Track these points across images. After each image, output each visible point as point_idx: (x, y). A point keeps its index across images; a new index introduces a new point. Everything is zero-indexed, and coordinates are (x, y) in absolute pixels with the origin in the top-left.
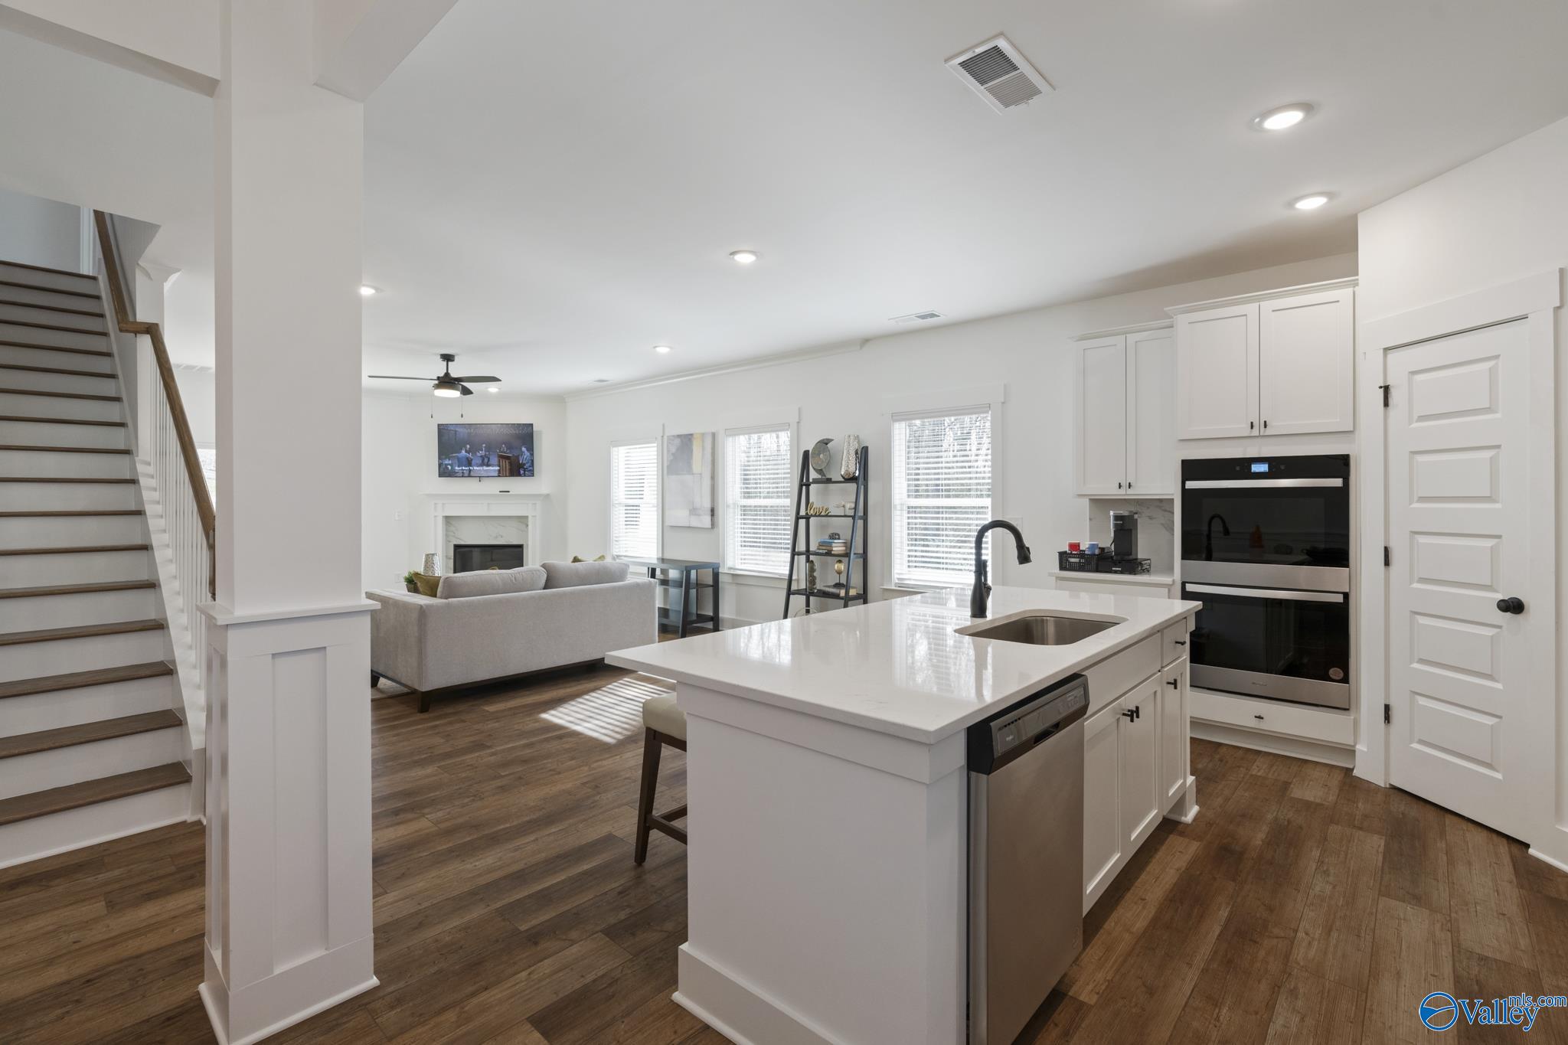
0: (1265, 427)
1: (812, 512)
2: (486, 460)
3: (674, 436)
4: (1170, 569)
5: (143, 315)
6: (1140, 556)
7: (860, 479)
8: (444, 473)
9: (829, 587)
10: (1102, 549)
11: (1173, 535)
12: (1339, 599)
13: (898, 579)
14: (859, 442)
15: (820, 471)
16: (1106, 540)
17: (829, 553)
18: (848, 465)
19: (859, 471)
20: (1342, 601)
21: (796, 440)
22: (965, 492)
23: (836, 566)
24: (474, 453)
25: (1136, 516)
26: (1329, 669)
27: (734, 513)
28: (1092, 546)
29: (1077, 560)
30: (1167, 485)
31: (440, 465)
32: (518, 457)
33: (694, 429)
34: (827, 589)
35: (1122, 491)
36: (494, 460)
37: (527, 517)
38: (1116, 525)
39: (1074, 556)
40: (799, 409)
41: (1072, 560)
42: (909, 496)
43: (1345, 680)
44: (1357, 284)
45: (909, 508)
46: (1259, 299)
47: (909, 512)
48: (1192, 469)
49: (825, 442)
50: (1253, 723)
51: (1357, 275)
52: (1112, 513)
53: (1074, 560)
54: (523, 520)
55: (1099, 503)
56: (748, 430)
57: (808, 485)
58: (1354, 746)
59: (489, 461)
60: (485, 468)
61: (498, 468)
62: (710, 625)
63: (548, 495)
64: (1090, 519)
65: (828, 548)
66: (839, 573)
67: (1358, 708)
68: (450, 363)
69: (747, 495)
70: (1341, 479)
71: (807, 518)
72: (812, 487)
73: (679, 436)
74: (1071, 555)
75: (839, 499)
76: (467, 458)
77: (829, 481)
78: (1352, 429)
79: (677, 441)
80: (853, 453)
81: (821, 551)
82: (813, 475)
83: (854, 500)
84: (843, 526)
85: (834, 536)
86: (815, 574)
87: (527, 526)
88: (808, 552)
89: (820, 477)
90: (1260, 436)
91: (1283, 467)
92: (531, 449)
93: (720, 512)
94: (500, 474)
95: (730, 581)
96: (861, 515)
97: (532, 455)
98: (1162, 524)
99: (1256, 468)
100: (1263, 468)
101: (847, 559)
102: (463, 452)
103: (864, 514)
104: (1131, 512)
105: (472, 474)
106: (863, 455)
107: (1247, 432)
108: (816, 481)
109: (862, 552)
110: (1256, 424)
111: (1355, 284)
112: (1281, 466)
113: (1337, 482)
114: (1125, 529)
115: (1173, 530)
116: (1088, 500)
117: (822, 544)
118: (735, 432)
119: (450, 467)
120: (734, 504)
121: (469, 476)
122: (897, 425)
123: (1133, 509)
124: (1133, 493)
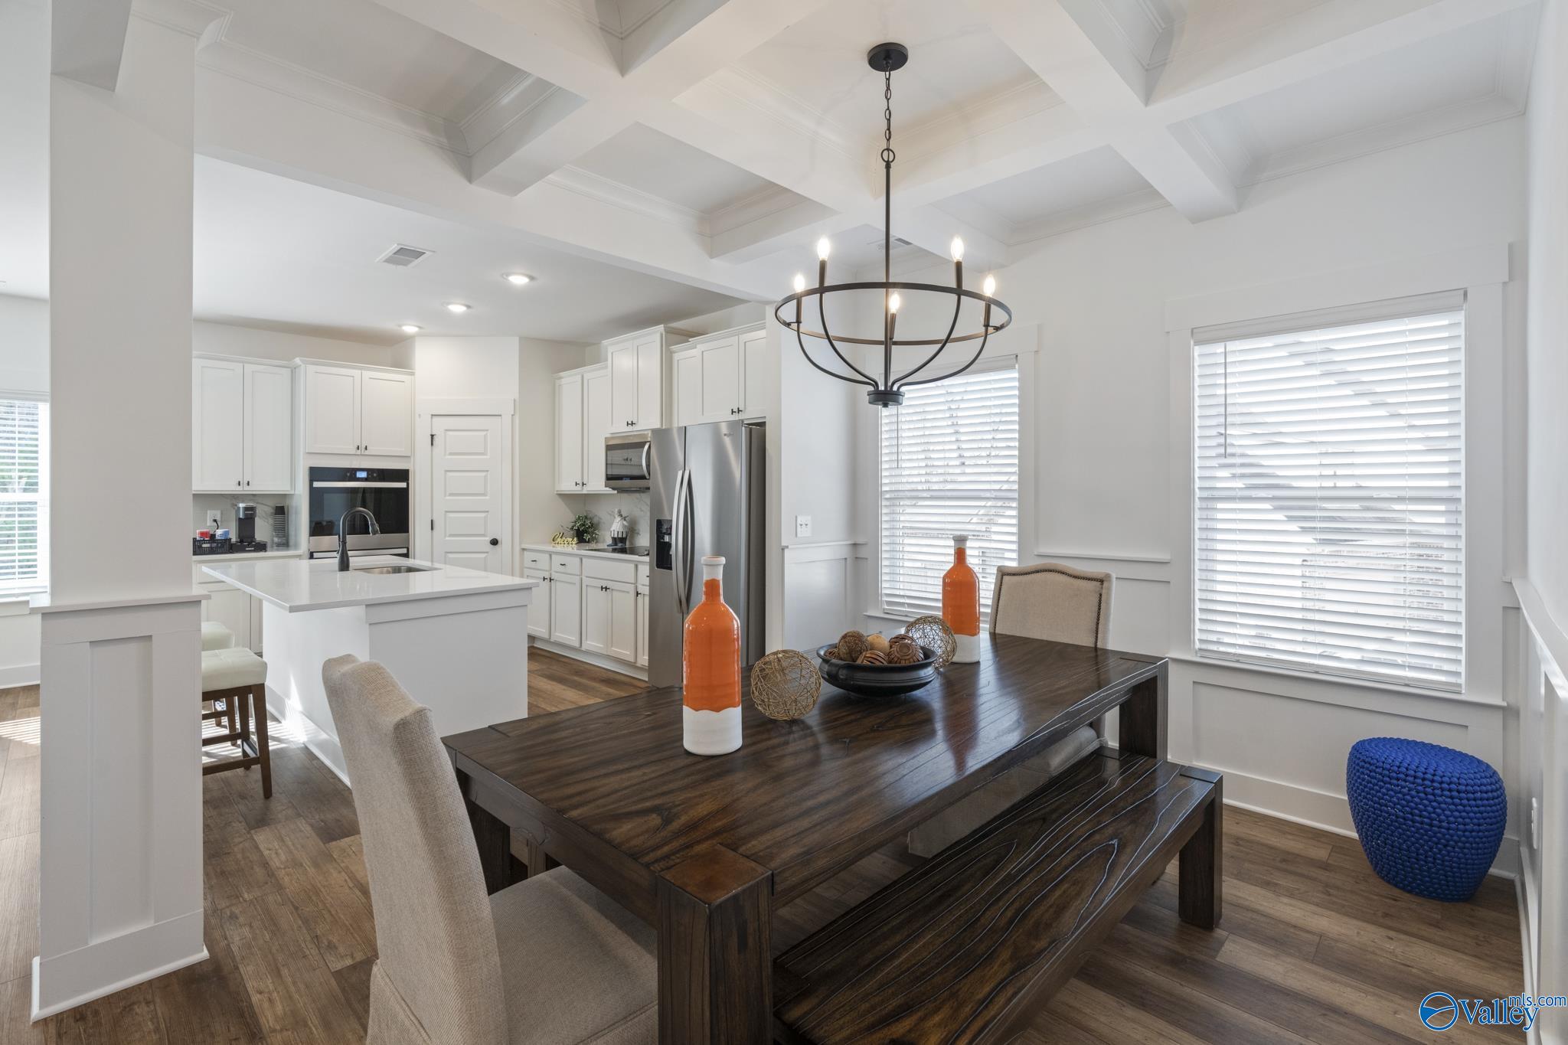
0: (366, 449)
10: (229, 538)
11: (305, 520)
28: (225, 533)
29: (209, 545)
35: (241, 488)
41: (204, 546)
46: (361, 369)
48: (316, 473)
51: (414, 368)
70: (405, 484)
74: (204, 542)
78: (412, 456)
90: (362, 455)
91: (375, 475)
100: (363, 475)
107: (353, 452)
110: (360, 447)
111: (413, 373)
112: (373, 474)
115: (305, 516)
124: (248, 490)
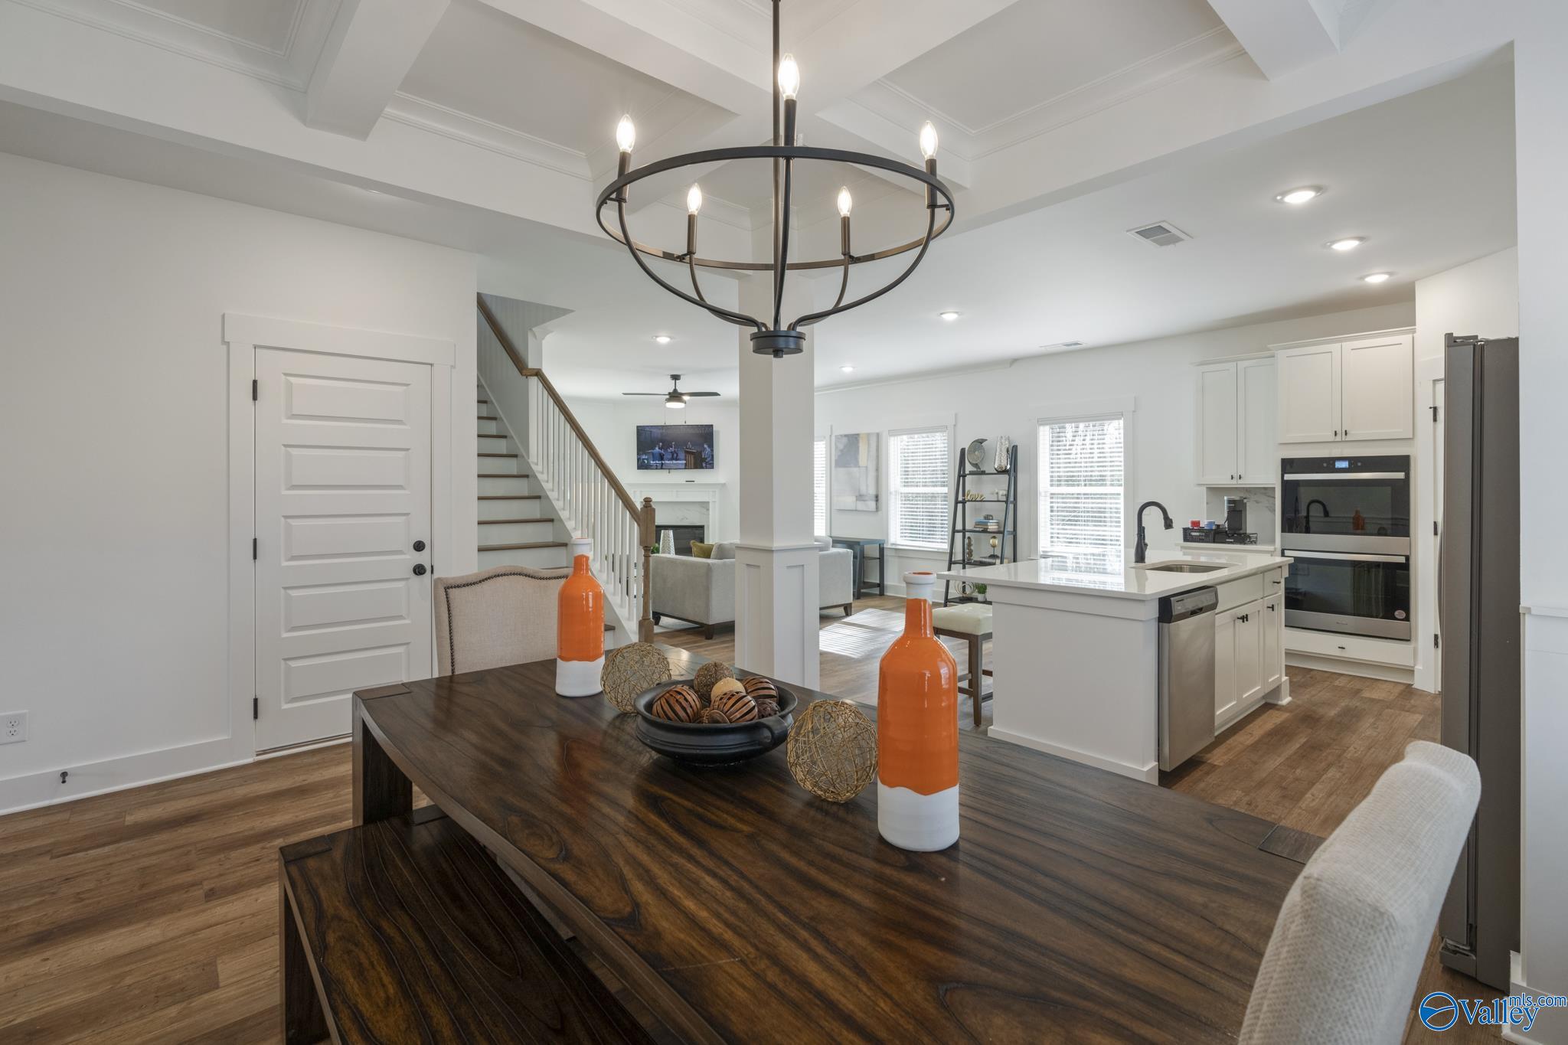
0: (1346, 434)
1: (969, 497)
2: (675, 455)
3: (841, 435)
4: (1273, 542)
5: (532, 364)
6: (1248, 532)
7: (1010, 472)
8: (642, 466)
9: (985, 558)
10: (1218, 526)
11: (1275, 514)
12: (1402, 560)
13: (1043, 552)
14: (1009, 442)
15: (976, 465)
16: (1221, 519)
17: (985, 531)
18: (1002, 461)
19: (1011, 465)
20: (1404, 561)
21: (954, 439)
22: (1101, 481)
23: (991, 541)
24: (666, 450)
25: (1245, 501)
26: (1396, 610)
27: (896, 499)
28: (1210, 524)
29: (1197, 534)
30: (1271, 477)
31: (638, 460)
32: (701, 453)
33: (862, 429)
34: (984, 560)
35: (1234, 482)
36: (682, 455)
37: (708, 502)
38: (1229, 507)
39: (1196, 531)
40: (956, 415)
41: (1193, 534)
42: (1052, 485)
43: (1407, 619)
44: (1415, 332)
45: (1052, 494)
46: (1340, 341)
47: (1052, 498)
48: (1288, 465)
49: (981, 442)
50: (1338, 653)
51: (1415, 325)
52: (1226, 498)
53: (1194, 534)
54: (705, 505)
55: (1214, 491)
56: (910, 432)
57: (964, 476)
58: (1413, 667)
59: (677, 455)
60: (674, 462)
61: (684, 462)
62: (876, 591)
63: (725, 484)
64: (1207, 503)
65: (986, 527)
66: (994, 546)
67: (1416, 640)
68: (677, 381)
69: (906, 484)
70: (1403, 473)
71: (964, 502)
72: (968, 478)
73: (846, 436)
74: (1193, 530)
75: (994, 488)
76: (660, 454)
77: (983, 473)
78: (1411, 437)
79: (845, 440)
80: (1004, 453)
81: (978, 529)
82: (969, 468)
83: (1007, 489)
84: (997, 510)
85: (988, 517)
86: (972, 548)
87: (708, 510)
88: (964, 531)
89: (975, 469)
90: (1342, 441)
92: (711, 446)
93: (882, 498)
94: (687, 467)
95: (894, 554)
96: (1011, 500)
97: (712, 450)
98: (1267, 507)
99: (1339, 465)
100: (1345, 465)
101: (1001, 535)
102: (657, 448)
103: (1014, 499)
104: (1241, 497)
105: (664, 467)
106: (1013, 453)
107: (1332, 438)
108: (971, 473)
109: (1012, 530)
110: (1339, 432)
111: (1414, 331)
112: (1358, 463)
113: (1401, 475)
114: (1236, 510)
115: (1275, 511)
116: (1205, 489)
117: (978, 524)
118: (895, 432)
119: (646, 461)
120: (896, 492)
121: (662, 468)
122: (1041, 428)
123: (1242, 495)
124: (1243, 483)
